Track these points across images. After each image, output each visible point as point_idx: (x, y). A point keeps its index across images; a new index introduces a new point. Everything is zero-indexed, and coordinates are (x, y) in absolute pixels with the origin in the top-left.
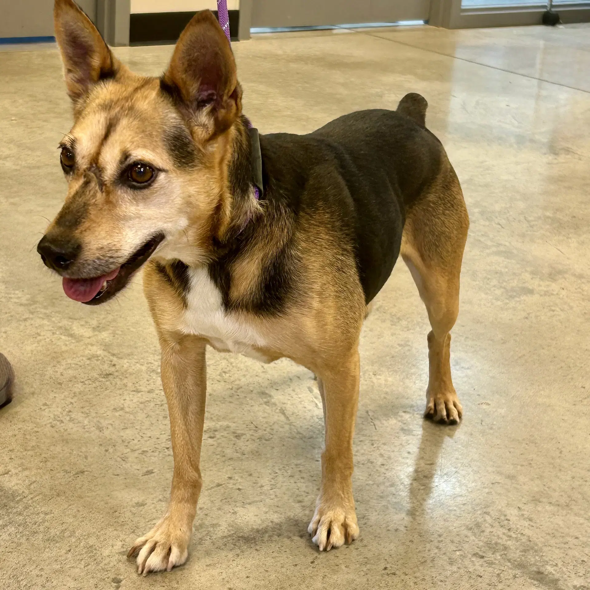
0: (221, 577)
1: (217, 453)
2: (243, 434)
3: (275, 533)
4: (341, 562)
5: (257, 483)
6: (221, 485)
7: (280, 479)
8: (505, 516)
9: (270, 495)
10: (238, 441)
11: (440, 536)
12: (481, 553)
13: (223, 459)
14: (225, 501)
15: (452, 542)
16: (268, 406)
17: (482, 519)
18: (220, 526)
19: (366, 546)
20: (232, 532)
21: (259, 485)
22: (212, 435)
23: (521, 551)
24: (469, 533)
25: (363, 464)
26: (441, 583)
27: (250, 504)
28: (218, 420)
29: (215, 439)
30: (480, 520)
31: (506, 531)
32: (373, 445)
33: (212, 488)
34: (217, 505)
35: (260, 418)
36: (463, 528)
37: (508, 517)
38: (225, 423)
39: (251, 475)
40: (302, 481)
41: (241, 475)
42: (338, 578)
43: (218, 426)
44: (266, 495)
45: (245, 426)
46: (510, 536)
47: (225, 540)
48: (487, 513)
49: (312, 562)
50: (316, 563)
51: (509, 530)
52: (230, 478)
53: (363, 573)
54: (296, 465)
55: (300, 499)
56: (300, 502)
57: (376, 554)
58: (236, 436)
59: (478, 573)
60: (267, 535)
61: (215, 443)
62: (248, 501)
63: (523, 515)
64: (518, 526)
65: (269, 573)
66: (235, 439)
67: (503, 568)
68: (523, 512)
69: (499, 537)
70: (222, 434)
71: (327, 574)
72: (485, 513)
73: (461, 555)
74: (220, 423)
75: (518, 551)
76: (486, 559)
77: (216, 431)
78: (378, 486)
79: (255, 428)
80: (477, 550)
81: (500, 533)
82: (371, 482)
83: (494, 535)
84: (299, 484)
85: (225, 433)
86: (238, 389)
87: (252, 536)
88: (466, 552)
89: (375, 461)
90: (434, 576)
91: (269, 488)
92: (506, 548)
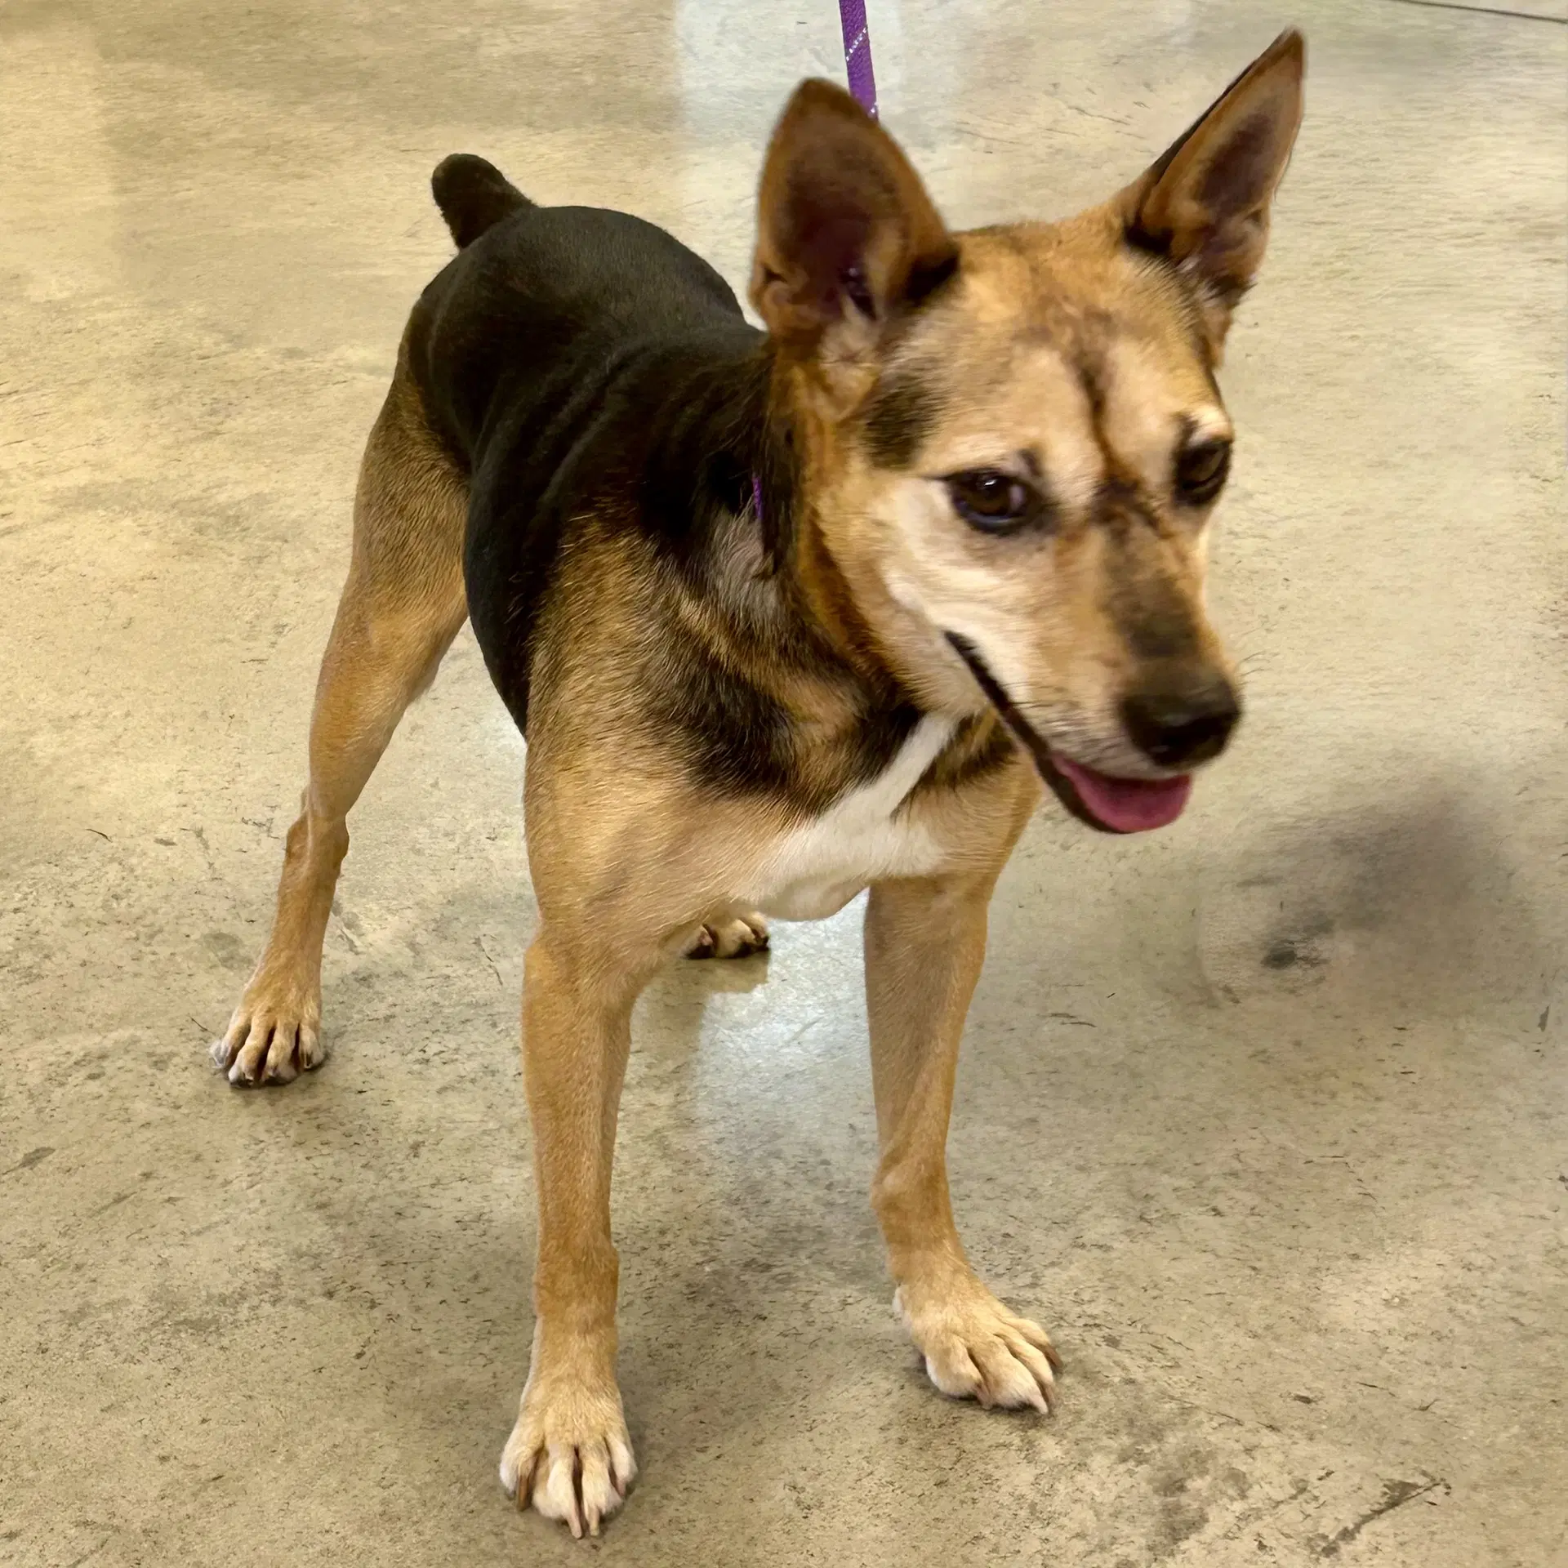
0: (139, 1433)
1: (109, 1116)
2: (172, 1055)
3: (265, 1297)
4: (428, 1341)
5: (214, 1177)
6: (126, 1197)
7: (273, 1154)
8: (819, 1152)
9: (248, 1202)
10: (160, 1076)
11: (662, 1232)
12: (762, 1260)
13: (128, 1128)
14: (137, 1236)
15: (694, 1243)
16: (231, 968)
17: (764, 1172)
18: (128, 1302)
19: (486, 1290)
20: (160, 1313)
21: (220, 1180)
22: (96, 1071)
23: (859, 1237)
24: (733, 1213)
25: (473, 1081)
26: (669, 1352)
27: (199, 1233)
28: (108, 1028)
29: (104, 1078)
30: (759, 1174)
31: (821, 1193)
32: (494, 1025)
33: (106, 1208)
34: (119, 1249)
35: (214, 1004)
36: (718, 1203)
37: (825, 1156)
38: (123, 1034)
39: (198, 1158)
40: (325, 1150)
41: (174, 1162)
42: (422, 1383)
43: (108, 1043)
44: (238, 1203)
45: (176, 1031)
46: (830, 1204)
47: (143, 1336)
48: (777, 1155)
49: (359, 1356)
50: (368, 1355)
51: (829, 1187)
52: (147, 1176)
53: (481, 1361)
54: (308, 1112)
55: (323, 1199)
56: (322, 1206)
57: (513, 1306)
58: (156, 1063)
59: (756, 1310)
60: (246, 1305)
61: (104, 1091)
62: (195, 1227)
63: (861, 1144)
64: (851, 1174)
65: (256, 1402)
66: (154, 1071)
67: (816, 1288)
68: (863, 1137)
69: (804, 1211)
70: (120, 1063)
71: (395, 1378)
72: (771, 1154)
73: (715, 1272)
74: (114, 1035)
75: (852, 1237)
76: (776, 1271)
77: (103, 1057)
78: (511, 1131)
79: (201, 1034)
80: (754, 1253)
81: (807, 1201)
82: (491, 1125)
83: (793, 1209)
84: (317, 1162)
85: (126, 1061)
86: (152, 937)
87: (210, 1316)
88: (727, 1262)
89: (501, 1067)
90: (653, 1336)
91: (244, 1185)
92: (821, 1234)
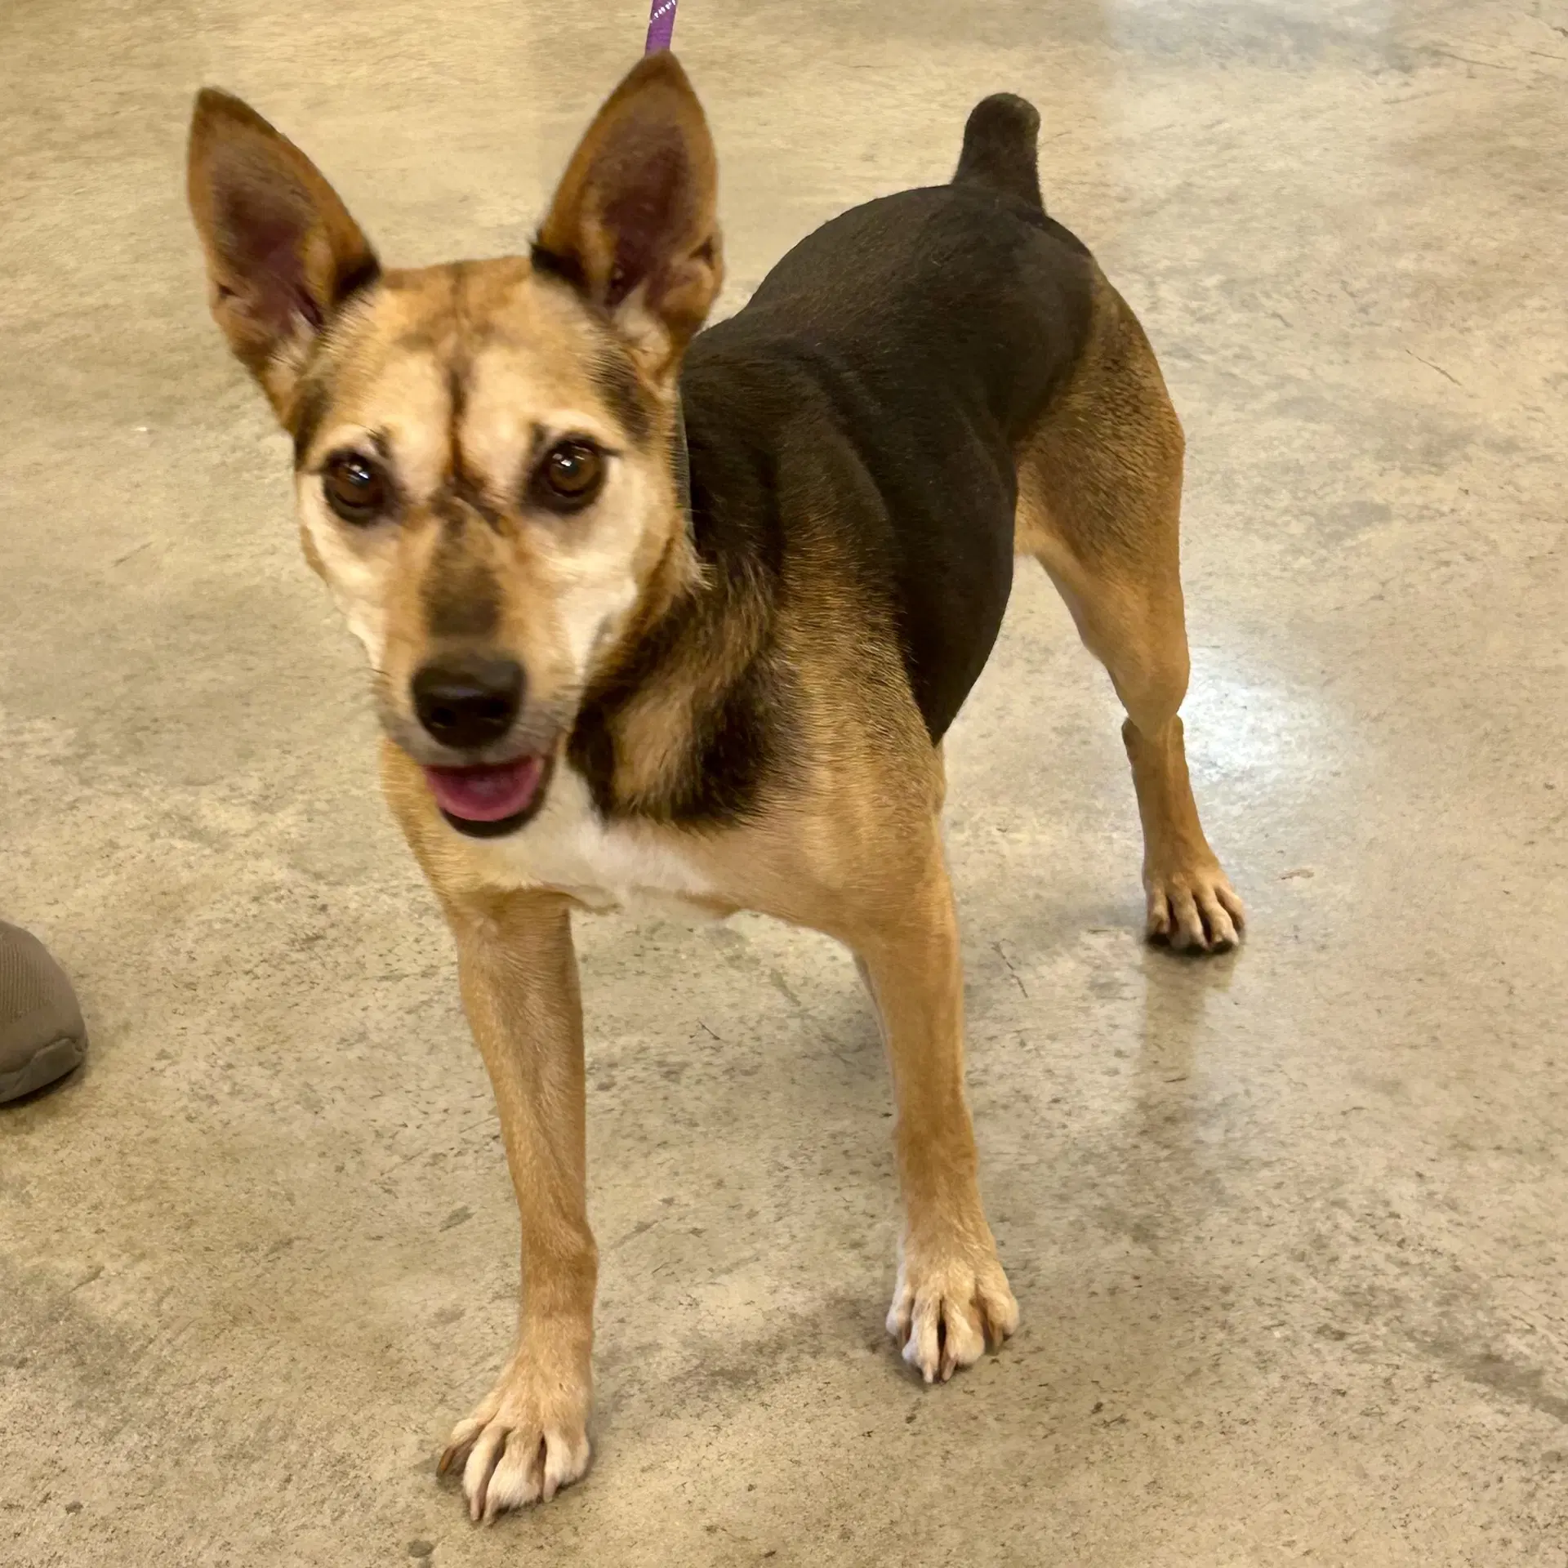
0: (684, 1498)
1: (624, 1133)
2: (685, 1065)
3: (804, 1347)
4: (983, 1406)
5: (740, 1206)
6: (648, 1226)
7: (798, 1183)
8: (1387, 1204)
9: (777, 1236)
10: (673, 1087)
11: (1225, 1290)
12: (1336, 1326)
13: (644, 1147)
14: (664, 1272)
15: (1259, 1303)
16: (738, 968)
17: (1329, 1224)
18: (659, 1347)
19: (1040, 1349)
20: (695, 1362)
21: (746, 1210)
22: (605, 1080)
23: (1439, 1304)
24: (1300, 1272)
25: (1005, 1107)
26: (1244, 1428)
27: (729, 1271)
28: (616, 1033)
29: (614, 1090)
30: (1324, 1228)
31: (1392, 1250)
32: (1023, 1044)
33: (626, 1238)
34: (645, 1287)
35: (724, 1009)
36: (1282, 1259)
37: (1395, 1208)
38: (632, 1040)
39: (720, 1184)
40: (854, 1180)
41: (695, 1187)
42: (980, 1454)
43: (617, 1050)
44: (766, 1238)
45: (686, 1039)
46: (1404, 1264)
47: (679, 1386)
48: (1339, 1204)
49: (910, 1419)
50: (919, 1419)
51: (1401, 1244)
52: (669, 1202)
53: (1040, 1431)
54: (833, 1136)
55: (856, 1236)
56: (856, 1245)
57: (1070, 1370)
58: (669, 1073)
59: (1333, 1385)
60: (785, 1355)
61: (614, 1103)
62: (725, 1264)
63: (1431, 1194)
64: (1423, 1230)
65: (804, 1469)
66: (664, 1083)
67: (1396, 1360)
68: (1432, 1187)
69: (1377, 1272)
70: (630, 1073)
71: (951, 1447)
72: (1335, 1203)
73: (1287, 1339)
74: (622, 1041)
75: (1430, 1304)
76: (1351, 1340)
77: (613, 1065)
78: (1051, 1167)
79: (713, 1043)
80: (1325, 1317)
81: (1379, 1259)
82: (1032, 1159)
83: (1363, 1267)
84: (848, 1194)
85: (637, 1070)
86: (653, 930)
87: (748, 1368)
88: (1297, 1327)
89: (1035, 1093)
90: (1224, 1410)
91: (772, 1217)
92: (1398, 1300)
